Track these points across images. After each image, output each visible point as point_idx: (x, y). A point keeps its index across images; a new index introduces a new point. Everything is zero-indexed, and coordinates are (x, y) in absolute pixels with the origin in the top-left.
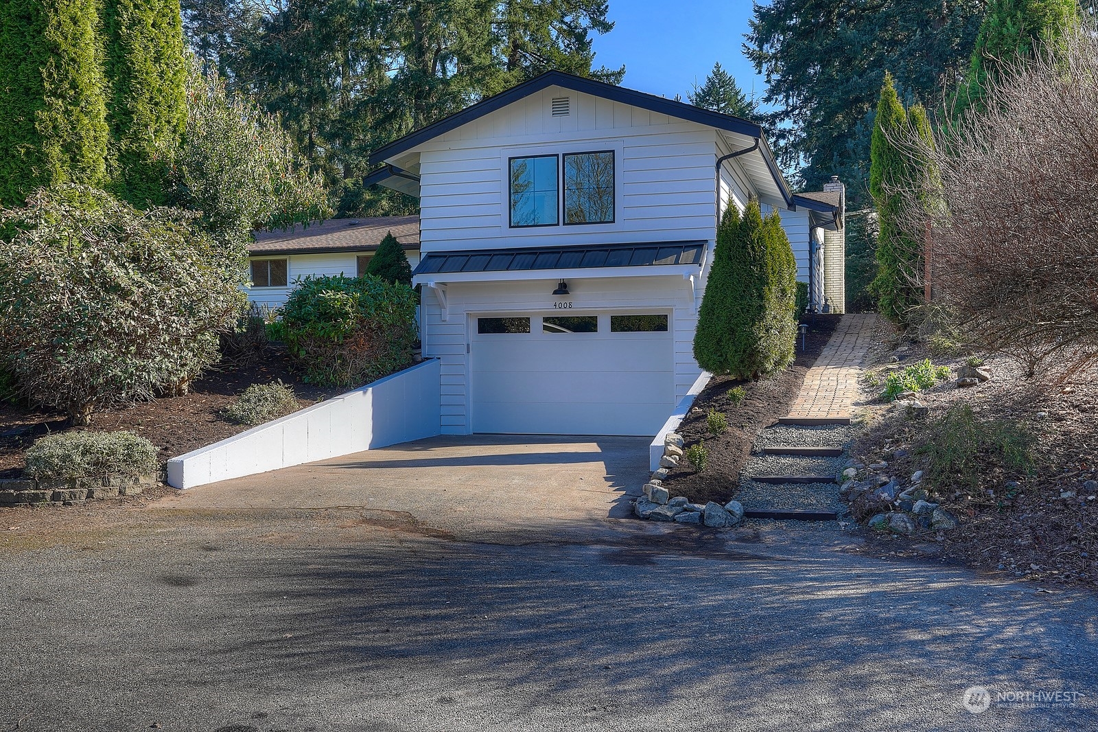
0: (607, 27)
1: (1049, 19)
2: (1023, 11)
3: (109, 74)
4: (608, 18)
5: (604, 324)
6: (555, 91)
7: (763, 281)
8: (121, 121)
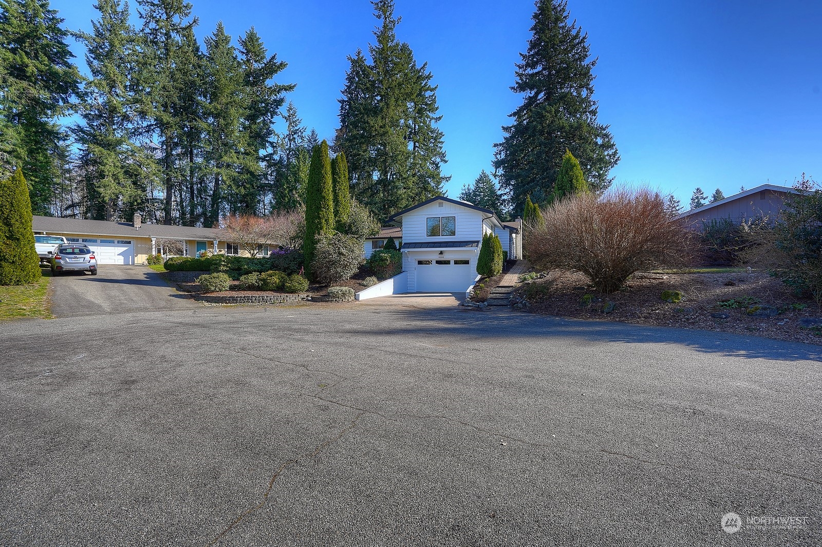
0: (446, 162)
1: (575, 178)
2: (568, 175)
3: (334, 202)
4: (446, 159)
5: (452, 262)
6: (439, 201)
7: (494, 252)
8: (336, 213)
